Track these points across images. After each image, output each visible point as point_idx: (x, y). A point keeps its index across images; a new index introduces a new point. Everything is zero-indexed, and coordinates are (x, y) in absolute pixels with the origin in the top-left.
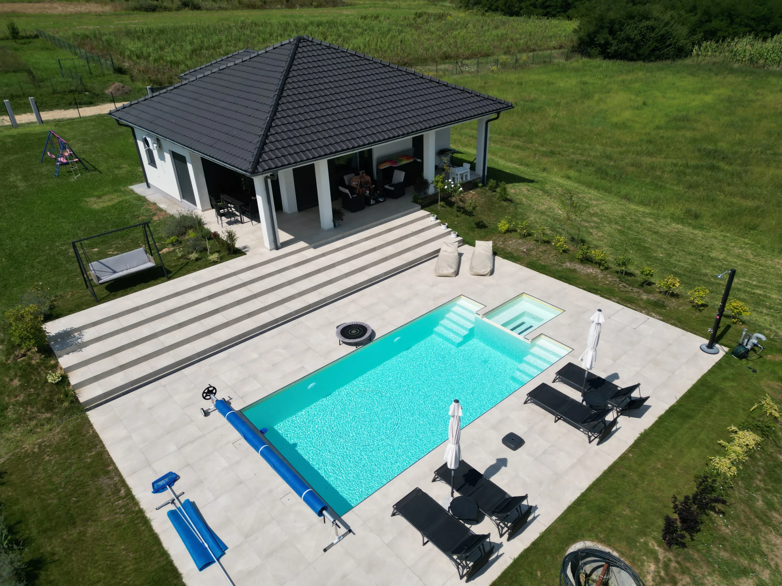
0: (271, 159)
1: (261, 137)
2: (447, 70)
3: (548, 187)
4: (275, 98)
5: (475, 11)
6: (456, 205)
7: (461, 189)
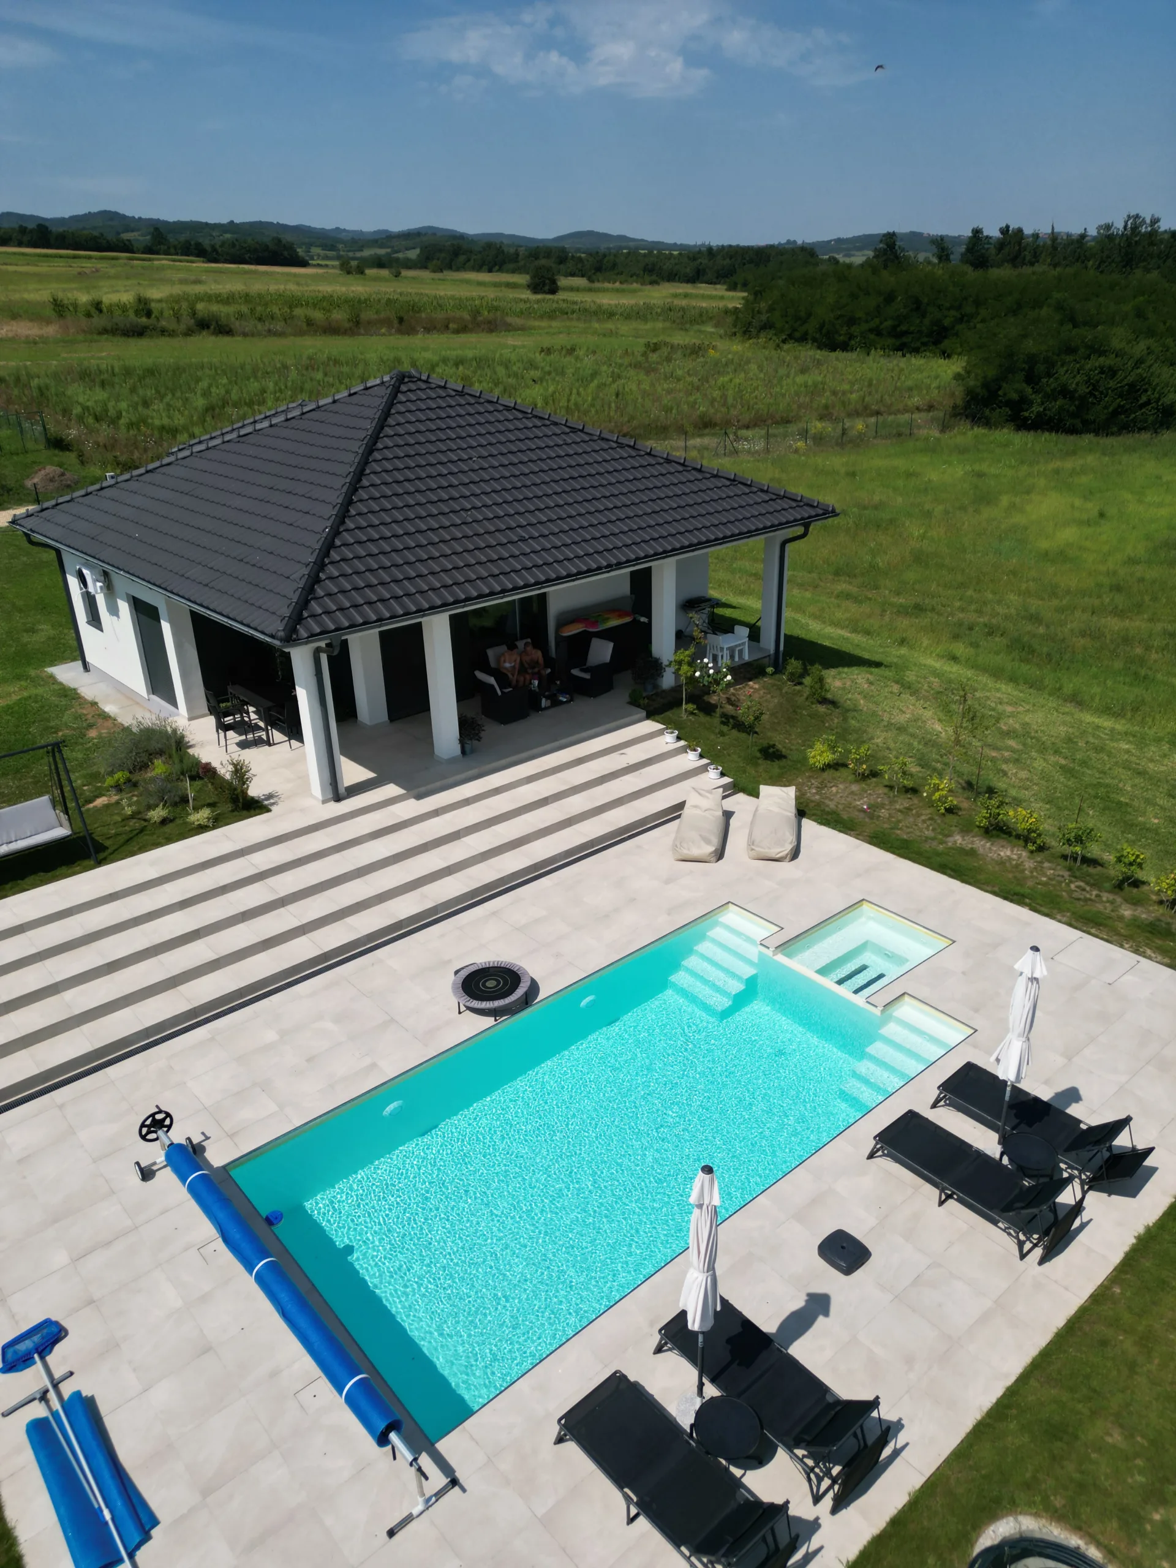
0: (327, 612)
1: (309, 568)
2: (707, 449)
3: (911, 676)
4: (344, 489)
5: (762, 340)
6: (718, 710)
7: (729, 677)
